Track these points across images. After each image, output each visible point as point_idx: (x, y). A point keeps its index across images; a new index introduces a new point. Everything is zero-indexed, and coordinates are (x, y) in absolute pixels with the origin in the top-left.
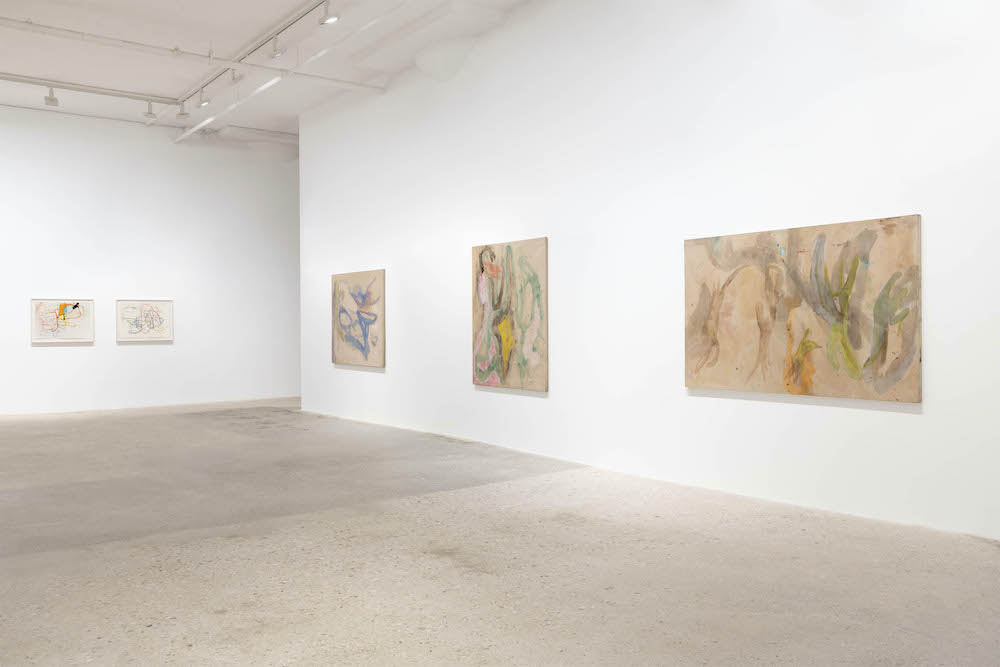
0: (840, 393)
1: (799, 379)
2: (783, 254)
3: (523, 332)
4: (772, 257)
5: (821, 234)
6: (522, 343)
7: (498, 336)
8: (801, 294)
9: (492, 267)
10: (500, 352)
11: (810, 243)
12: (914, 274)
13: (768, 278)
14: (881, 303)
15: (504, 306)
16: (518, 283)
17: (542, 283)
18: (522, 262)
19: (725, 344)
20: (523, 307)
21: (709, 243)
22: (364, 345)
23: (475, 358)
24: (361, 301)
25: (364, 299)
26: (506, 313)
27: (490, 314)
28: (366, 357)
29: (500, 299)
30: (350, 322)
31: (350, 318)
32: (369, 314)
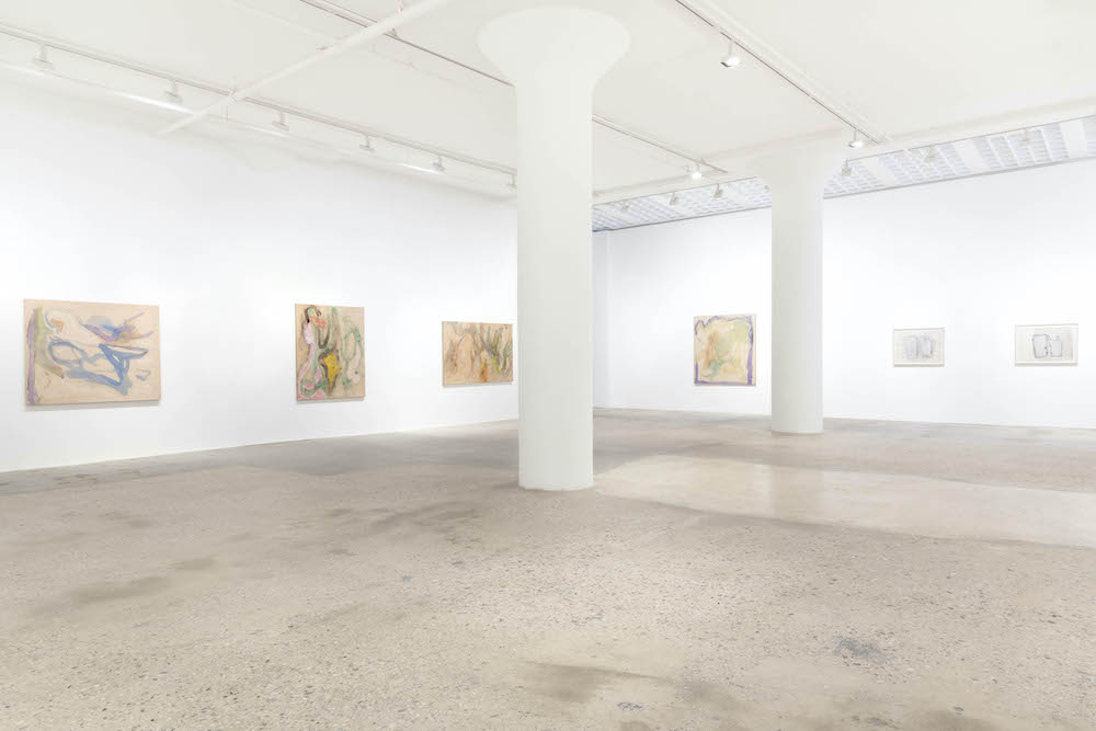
0: (495, 381)
1: (484, 377)
2: (479, 332)
3: (347, 363)
4: (475, 332)
5: (490, 326)
6: (347, 369)
7: (325, 367)
8: (484, 347)
9: (317, 320)
10: (326, 376)
11: (486, 328)
12: (511, 342)
13: (474, 340)
14: (505, 350)
15: (329, 346)
16: (343, 334)
17: (361, 333)
18: (345, 320)
19: (460, 365)
20: (345, 347)
21: (454, 324)
22: (118, 380)
23: (300, 382)
24: (110, 334)
25: (117, 332)
26: (332, 350)
27: (316, 351)
28: (124, 393)
29: (326, 342)
30: (80, 356)
31: (82, 351)
32: (130, 348)
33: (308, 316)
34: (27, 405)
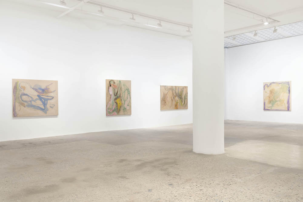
0: (181, 109)
1: (176, 107)
3: (125, 102)
4: (173, 90)
5: (179, 87)
6: (124, 104)
7: (116, 103)
8: (176, 95)
9: (114, 85)
10: (117, 107)
11: (177, 88)
12: (187, 93)
13: (173, 92)
14: (185, 97)
16: (123, 90)
17: (130, 90)
18: (124, 85)
19: (167, 103)
20: (124, 95)
21: (165, 87)
22: (44, 108)
23: (107, 109)
24: (41, 91)
25: (43, 90)
26: (119, 97)
27: (113, 97)
28: (46, 113)
29: (117, 94)
30: (31, 99)
31: (31, 97)
32: (48, 96)
33: (110, 84)
34: (13, 117)
